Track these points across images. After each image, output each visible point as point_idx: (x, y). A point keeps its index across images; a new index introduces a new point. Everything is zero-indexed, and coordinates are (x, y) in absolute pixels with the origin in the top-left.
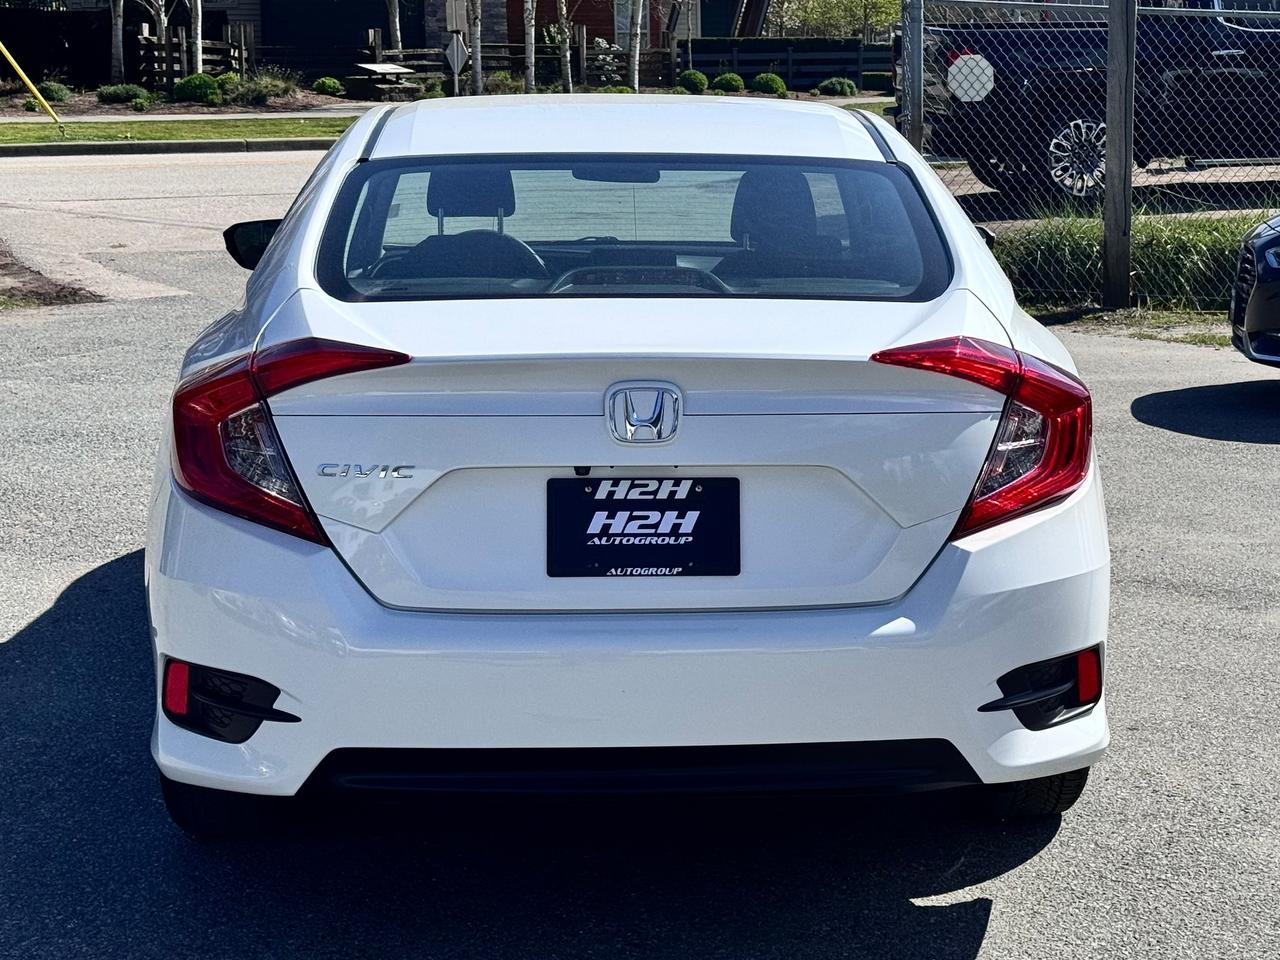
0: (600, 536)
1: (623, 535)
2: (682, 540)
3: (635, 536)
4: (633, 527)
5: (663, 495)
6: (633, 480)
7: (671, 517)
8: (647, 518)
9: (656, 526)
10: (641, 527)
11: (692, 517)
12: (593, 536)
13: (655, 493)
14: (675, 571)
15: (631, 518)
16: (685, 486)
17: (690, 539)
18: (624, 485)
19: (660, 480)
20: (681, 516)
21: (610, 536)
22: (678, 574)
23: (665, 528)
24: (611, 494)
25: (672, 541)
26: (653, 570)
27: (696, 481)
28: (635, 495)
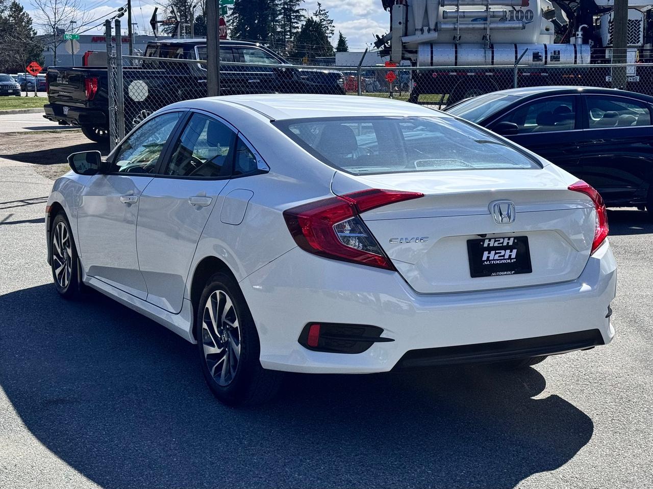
0: (487, 261)
1: (494, 260)
2: (513, 261)
3: (498, 260)
4: (497, 257)
5: (505, 244)
6: (495, 238)
7: (508, 251)
8: (500, 253)
9: (504, 256)
10: (499, 256)
11: (515, 251)
12: (485, 261)
13: (502, 243)
14: (512, 272)
15: (496, 253)
16: (512, 239)
17: (515, 260)
18: (493, 241)
19: (504, 238)
20: (511, 252)
21: (490, 261)
22: (514, 274)
23: (507, 257)
24: (489, 244)
25: (509, 261)
26: (505, 273)
27: (515, 238)
28: (496, 244)
